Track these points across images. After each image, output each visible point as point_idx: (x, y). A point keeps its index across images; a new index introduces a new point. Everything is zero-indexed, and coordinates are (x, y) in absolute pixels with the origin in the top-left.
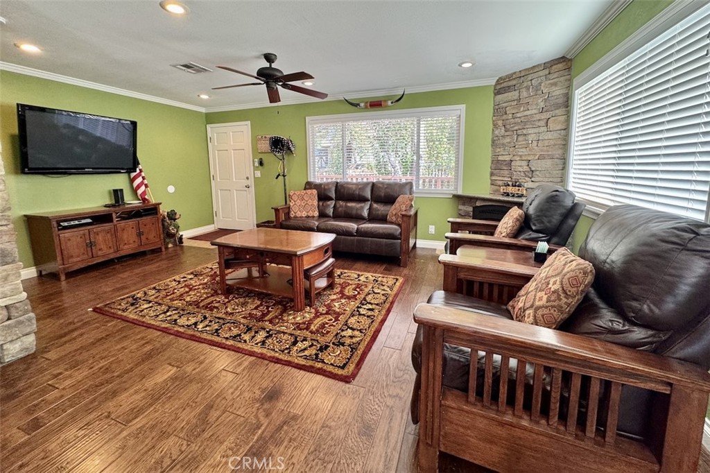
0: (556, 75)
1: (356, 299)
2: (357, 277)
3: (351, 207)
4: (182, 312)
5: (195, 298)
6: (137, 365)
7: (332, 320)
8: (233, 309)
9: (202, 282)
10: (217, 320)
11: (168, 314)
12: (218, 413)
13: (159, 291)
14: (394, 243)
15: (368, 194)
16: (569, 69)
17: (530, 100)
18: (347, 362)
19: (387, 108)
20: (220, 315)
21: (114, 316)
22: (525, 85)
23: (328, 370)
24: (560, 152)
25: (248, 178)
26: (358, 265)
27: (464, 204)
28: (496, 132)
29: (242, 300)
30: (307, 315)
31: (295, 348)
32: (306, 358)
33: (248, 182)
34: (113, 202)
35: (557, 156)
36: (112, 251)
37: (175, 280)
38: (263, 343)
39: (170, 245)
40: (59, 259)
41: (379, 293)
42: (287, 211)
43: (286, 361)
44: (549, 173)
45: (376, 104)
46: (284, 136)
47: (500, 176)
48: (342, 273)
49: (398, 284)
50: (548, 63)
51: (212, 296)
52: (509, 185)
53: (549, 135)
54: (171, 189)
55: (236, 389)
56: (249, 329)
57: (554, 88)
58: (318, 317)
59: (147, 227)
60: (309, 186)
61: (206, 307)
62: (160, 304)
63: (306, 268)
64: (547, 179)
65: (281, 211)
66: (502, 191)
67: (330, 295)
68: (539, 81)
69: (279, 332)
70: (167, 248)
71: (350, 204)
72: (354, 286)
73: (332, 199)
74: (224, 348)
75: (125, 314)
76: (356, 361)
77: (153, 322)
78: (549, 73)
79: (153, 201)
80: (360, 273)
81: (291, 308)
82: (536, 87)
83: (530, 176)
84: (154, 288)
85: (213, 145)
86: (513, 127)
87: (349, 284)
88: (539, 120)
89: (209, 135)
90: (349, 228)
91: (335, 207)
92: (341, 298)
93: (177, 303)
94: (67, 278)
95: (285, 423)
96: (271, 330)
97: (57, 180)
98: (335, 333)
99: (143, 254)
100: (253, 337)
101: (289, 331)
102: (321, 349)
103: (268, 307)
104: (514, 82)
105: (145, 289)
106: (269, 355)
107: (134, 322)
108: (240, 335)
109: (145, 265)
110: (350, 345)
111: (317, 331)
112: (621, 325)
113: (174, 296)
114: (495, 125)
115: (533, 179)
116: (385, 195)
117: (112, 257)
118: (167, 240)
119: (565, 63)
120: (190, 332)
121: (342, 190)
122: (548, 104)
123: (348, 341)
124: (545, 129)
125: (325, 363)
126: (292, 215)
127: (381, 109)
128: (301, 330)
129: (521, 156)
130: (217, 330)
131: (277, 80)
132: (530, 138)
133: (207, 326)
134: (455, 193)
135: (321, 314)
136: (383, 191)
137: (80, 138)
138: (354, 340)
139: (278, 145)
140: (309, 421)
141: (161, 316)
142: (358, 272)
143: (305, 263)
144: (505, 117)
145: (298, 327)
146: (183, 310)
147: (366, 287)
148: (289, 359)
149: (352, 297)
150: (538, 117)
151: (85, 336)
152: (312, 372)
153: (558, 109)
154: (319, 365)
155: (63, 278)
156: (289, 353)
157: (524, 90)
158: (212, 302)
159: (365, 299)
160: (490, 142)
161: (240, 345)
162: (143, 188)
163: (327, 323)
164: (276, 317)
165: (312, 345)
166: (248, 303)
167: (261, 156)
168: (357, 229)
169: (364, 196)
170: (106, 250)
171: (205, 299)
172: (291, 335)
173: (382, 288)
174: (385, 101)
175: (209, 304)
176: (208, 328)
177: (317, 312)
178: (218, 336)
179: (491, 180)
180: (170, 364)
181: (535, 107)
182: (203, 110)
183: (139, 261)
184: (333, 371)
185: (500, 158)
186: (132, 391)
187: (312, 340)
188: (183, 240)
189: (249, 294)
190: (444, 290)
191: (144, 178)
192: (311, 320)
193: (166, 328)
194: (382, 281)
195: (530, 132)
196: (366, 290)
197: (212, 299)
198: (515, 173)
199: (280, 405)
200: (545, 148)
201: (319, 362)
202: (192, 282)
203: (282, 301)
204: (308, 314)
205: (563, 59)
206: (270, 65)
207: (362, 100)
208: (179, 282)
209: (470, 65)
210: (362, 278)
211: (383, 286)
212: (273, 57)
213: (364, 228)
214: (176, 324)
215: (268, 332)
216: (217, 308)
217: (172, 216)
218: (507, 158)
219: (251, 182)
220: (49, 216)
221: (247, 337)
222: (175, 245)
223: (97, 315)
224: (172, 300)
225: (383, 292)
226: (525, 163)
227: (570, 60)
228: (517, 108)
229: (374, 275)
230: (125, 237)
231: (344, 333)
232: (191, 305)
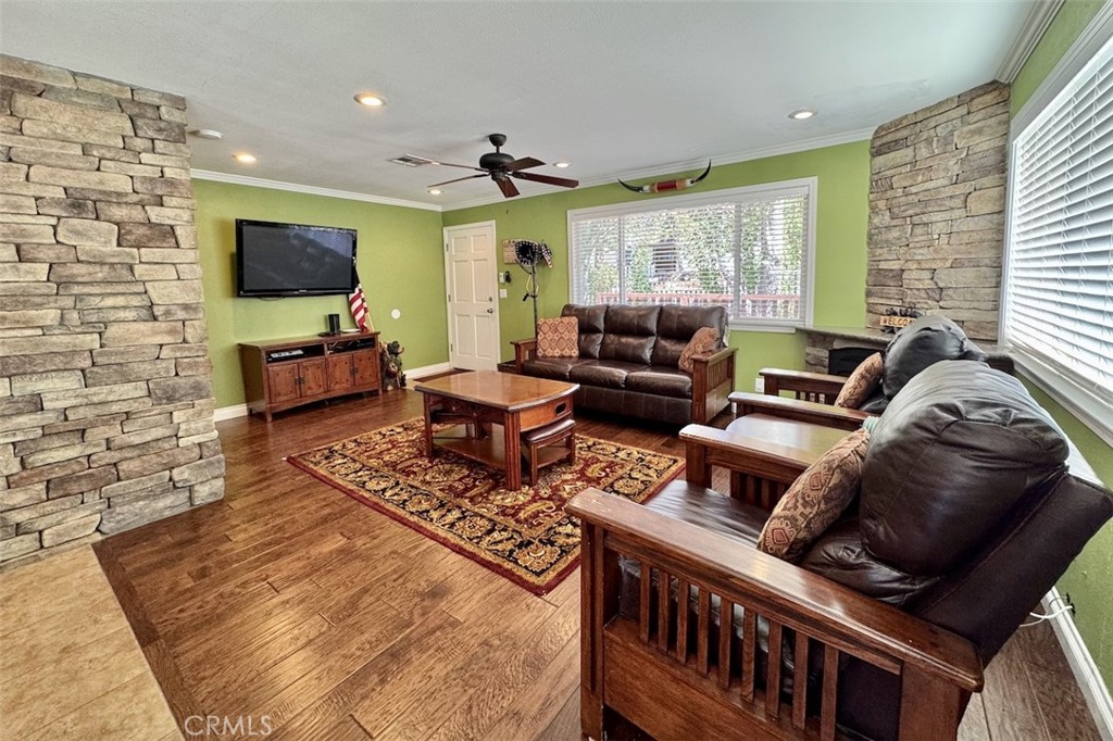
0: (979, 116)
1: (599, 484)
2: (614, 450)
3: (626, 345)
4: (375, 473)
5: (394, 458)
6: (310, 529)
7: (551, 508)
8: (433, 477)
9: (410, 438)
10: (409, 489)
11: (359, 474)
12: (372, 599)
13: (359, 444)
14: (681, 404)
15: (652, 325)
16: (1006, 101)
17: (934, 163)
18: (548, 569)
19: (685, 190)
20: (415, 483)
21: (305, 470)
22: (924, 137)
23: (518, 573)
24: (991, 254)
25: (491, 300)
26: (624, 434)
27: (814, 345)
28: (876, 221)
29: (447, 467)
30: (521, 497)
31: (488, 538)
32: (496, 553)
33: (490, 306)
34: (329, 330)
35: (988, 261)
36: (322, 390)
37: (380, 433)
38: (452, 525)
39: (390, 388)
40: (266, 396)
41: (637, 479)
42: (533, 347)
43: (469, 552)
44: (972, 292)
45: (667, 186)
46: (535, 240)
47: (882, 297)
48: (594, 444)
49: (674, 468)
50: (966, 94)
51: (416, 457)
52: (895, 314)
53: (971, 224)
54: (396, 314)
55: (401, 576)
56: (442, 505)
57: (977, 140)
58: (536, 502)
59: (363, 362)
60: (569, 310)
61: (403, 471)
62: (355, 461)
63: (523, 430)
64: (967, 305)
65: (522, 347)
66: (882, 323)
67: (564, 473)
68: (950, 128)
69: (476, 514)
70: (385, 391)
71: (624, 340)
72: (604, 464)
73: (600, 332)
74: (405, 525)
75: (315, 468)
76: (560, 569)
77: (341, 482)
78: (969, 113)
79: (373, 330)
80: (622, 446)
81: (504, 484)
82: (945, 138)
83: (937, 297)
84: (355, 441)
85: (451, 256)
86: (904, 211)
87: (598, 461)
88: (951, 197)
89: (446, 241)
90: (614, 376)
91: (602, 343)
92: (578, 479)
93: (373, 462)
94: (273, 420)
95: (440, 627)
96: (467, 510)
97: (270, 303)
98: (547, 527)
99: (359, 396)
100: (443, 516)
101: (488, 516)
102: (520, 546)
103: (475, 480)
104: (905, 133)
105: (345, 441)
106: (452, 541)
107: (323, 480)
108: (428, 511)
109: (355, 411)
110: (561, 547)
111: (526, 520)
112: (854, 556)
113: (373, 452)
114: (874, 210)
115: (941, 304)
116: (677, 327)
117: (322, 397)
118: (386, 381)
119: (996, 93)
120: (375, 499)
121: (614, 318)
122: (966, 168)
123: (561, 540)
124: (962, 212)
125: (517, 563)
126: (540, 353)
127: (674, 192)
128: (505, 515)
129: (919, 262)
130: (405, 501)
131: (505, 169)
132: (936, 229)
133: (396, 494)
134: (800, 325)
135: (541, 498)
136: (675, 320)
137: (309, 250)
138: (570, 541)
139: (527, 252)
140: (468, 632)
141: (351, 476)
142: (618, 445)
143: (522, 422)
144: (890, 194)
145: (503, 511)
146: (377, 471)
147: (622, 467)
148: (476, 551)
149: (594, 481)
150: (948, 192)
151: (272, 488)
152: (497, 573)
153: (986, 176)
154: (508, 565)
155: (269, 419)
156: (478, 543)
157: (922, 145)
158: (412, 466)
159: (612, 485)
160: (865, 238)
161: (423, 523)
162: (362, 313)
163: (543, 512)
164: (481, 494)
165: (512, 537)
166: (453, 471)
167: (508, 268)
168: (627, 378)
169: (647, 328)
170: (316, 390)
171: (407, 460)
172: (490, 520)
173: (646, 471)
174: (682, 180)
175: (407, 467)
176: (395, 498)
177: (537, 493)
178: (404, 508)
179: (868, 304)
180: (342, 534)
181: (943, 175)
182: (439, 209)
183: (351, 405)
184: (524, 576)
185: (883, 265)
186: (295, 556)
187: (514, 531)
188: (406, 382)
189: (459, 460)
190: (687, 480)
191: (363, 300)
192: (524, 504)
193: (351, 491)
194: (650, 462)
195: (934, 219)
196: (620, 472)
197: (414, 461)
198: (909, 292)
199: (443, 605)
200: (963, 247)
201: (511, 561)
202: (399, 437)
203: (496, 474)
204: (523, 496)
205: (994, 85)
206: (498, 150)
207: (646, 181)
208: (384, 435)
209: (809, 114)
210: (622, 455)
211: (649, 468)
212: (502, 138)
213: (636, 377)
214: (363, 487)
215: (463, 512)
216: (415, 473)
217: (394, 349)
218: (895, 266)
219: (495, 305)
220: (258, 345)
221: (435, 515)
222: (396, 388)
223: (289, 466)
224: (369, 457)
225: (645, 478)
226: (927, 275)
227: (1009, 85)
228: (911, 177)
229: (643, 450)
230: (338, 373)
231: (560, 529)
232: (387, 466)
